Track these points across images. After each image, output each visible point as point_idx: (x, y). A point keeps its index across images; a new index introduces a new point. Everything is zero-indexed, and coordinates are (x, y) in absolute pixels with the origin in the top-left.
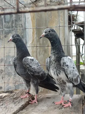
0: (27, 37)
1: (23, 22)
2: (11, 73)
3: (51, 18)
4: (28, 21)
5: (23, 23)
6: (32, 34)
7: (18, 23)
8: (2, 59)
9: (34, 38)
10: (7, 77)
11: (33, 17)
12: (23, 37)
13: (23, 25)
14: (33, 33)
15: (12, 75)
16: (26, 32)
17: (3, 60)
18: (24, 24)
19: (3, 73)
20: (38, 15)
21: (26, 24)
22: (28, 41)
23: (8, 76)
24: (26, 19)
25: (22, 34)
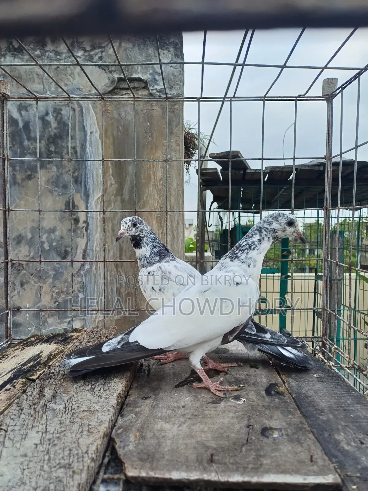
0: (90, 181)
1: (78, 142)
2: (47, 273)
3: (150, 139)
4: (90, 139)
5: (78, 145)
6: (102, 175)
7: (63, 144)
8: (20, 235)
9: (109, 184)
10: (35, 282)
11: (106, 131)
12: (79, 180)
13: (78, 149)
14: (105, 172)
15: (49, 276)
16: (86, 168)
17: (23, 237)
18: (82, 148)
19: (23, 272)
20: (118, 127)
21: (86, 148)
22: (91, 191)
23: (36, 280)
24: (85, 135)
25: (76, 174)
